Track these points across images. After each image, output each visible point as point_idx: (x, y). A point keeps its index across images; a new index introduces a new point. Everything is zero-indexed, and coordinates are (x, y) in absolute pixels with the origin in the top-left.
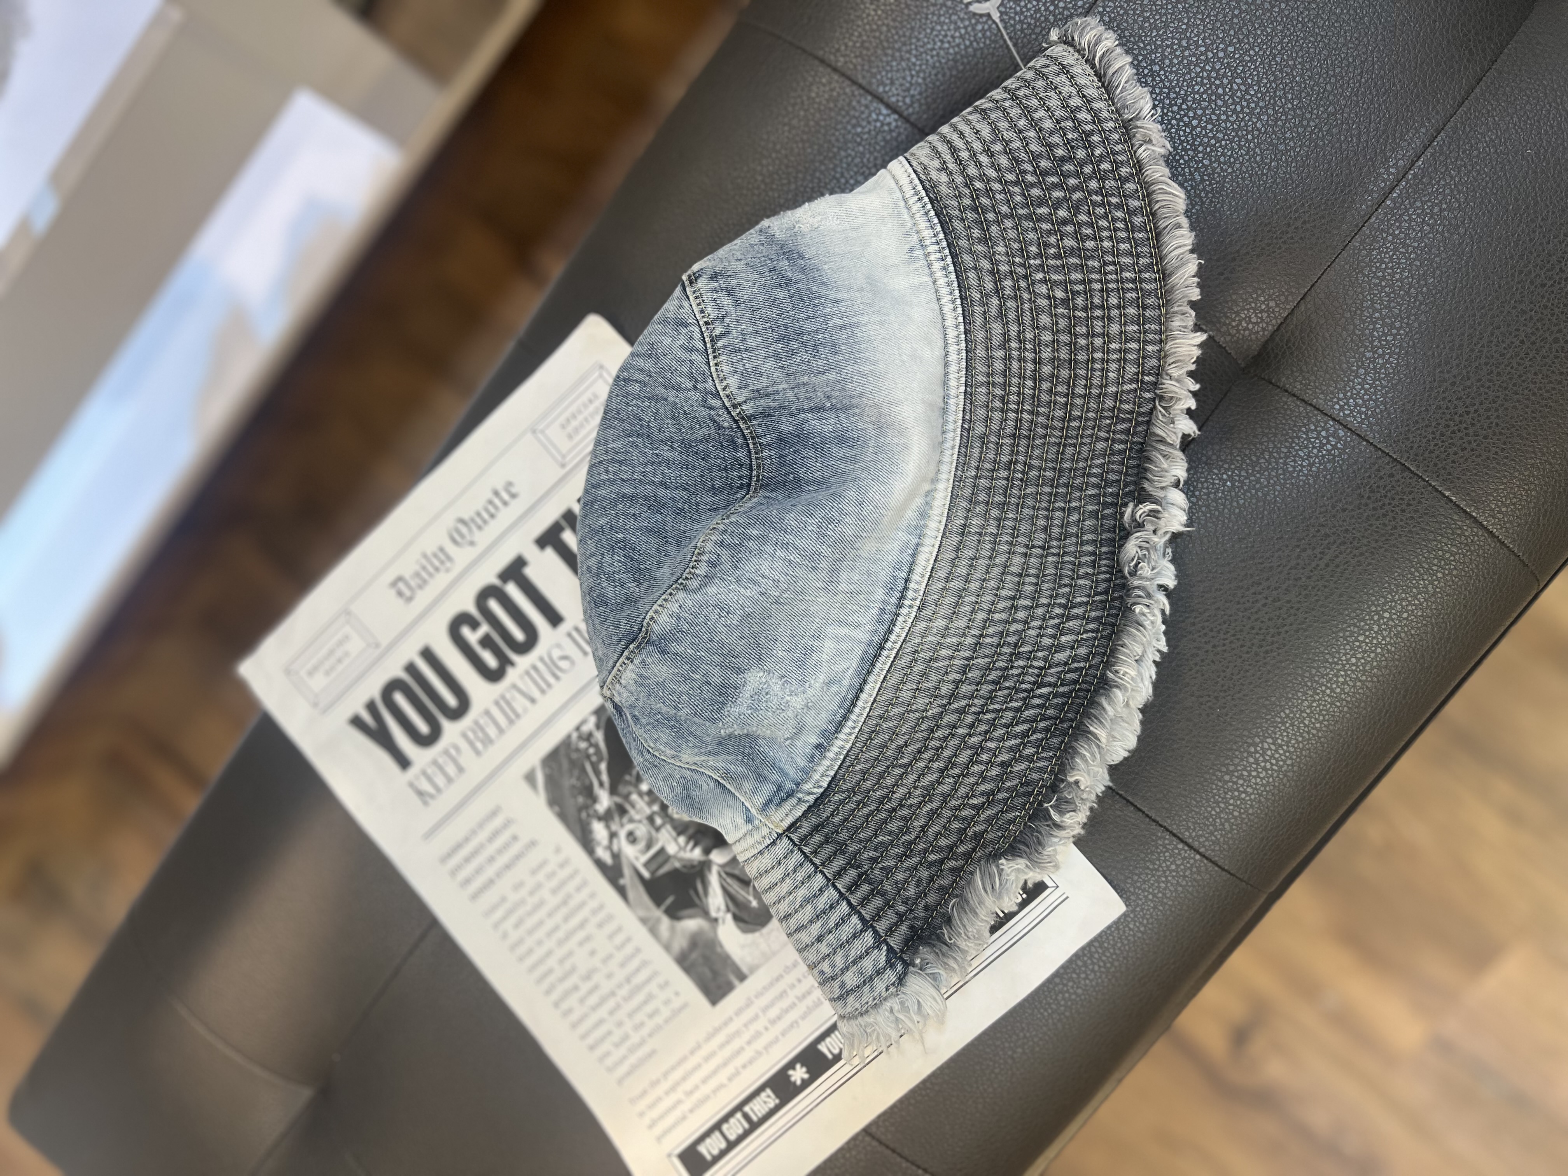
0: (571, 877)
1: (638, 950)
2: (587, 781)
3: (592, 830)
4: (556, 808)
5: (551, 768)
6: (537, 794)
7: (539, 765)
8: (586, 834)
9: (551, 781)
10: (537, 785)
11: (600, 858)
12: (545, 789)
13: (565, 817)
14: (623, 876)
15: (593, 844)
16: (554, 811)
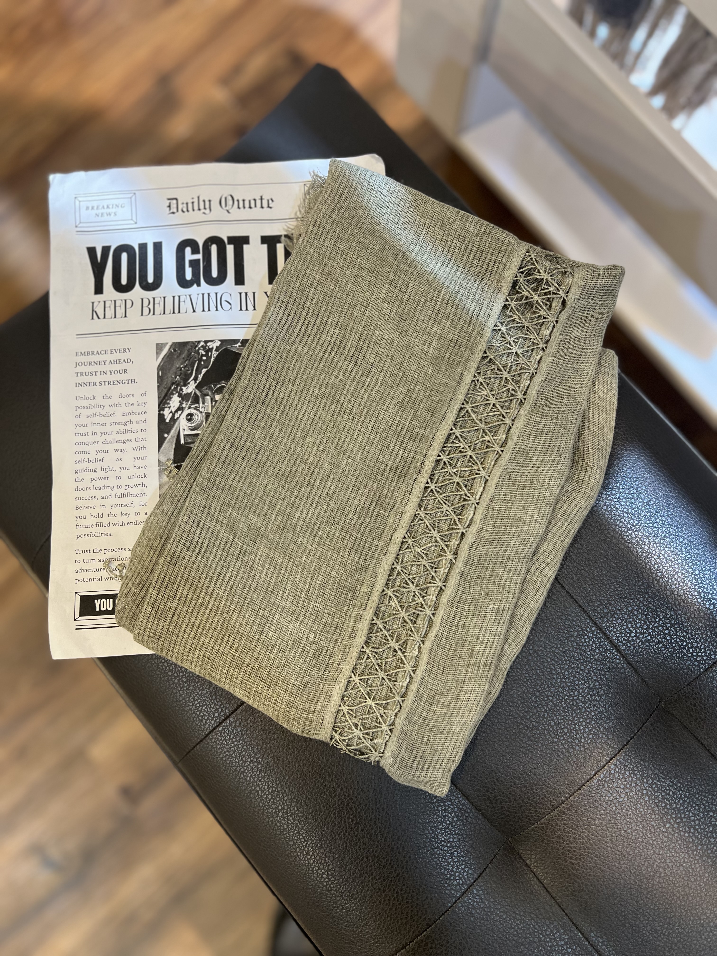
0: (140, 413)
2: (189, 372)
3: (171, 398)
4: (160, 373)
5: (175, 350)
6: (157, 358)
7: (170, 344)
8: (167, 398)
9: (169, 357)
10: (160, 354)
11: (164, 415)
12: (163, 359)
13: (162, 381)
14: (168, 433)
15: (166, 406)
16: (158, 373)
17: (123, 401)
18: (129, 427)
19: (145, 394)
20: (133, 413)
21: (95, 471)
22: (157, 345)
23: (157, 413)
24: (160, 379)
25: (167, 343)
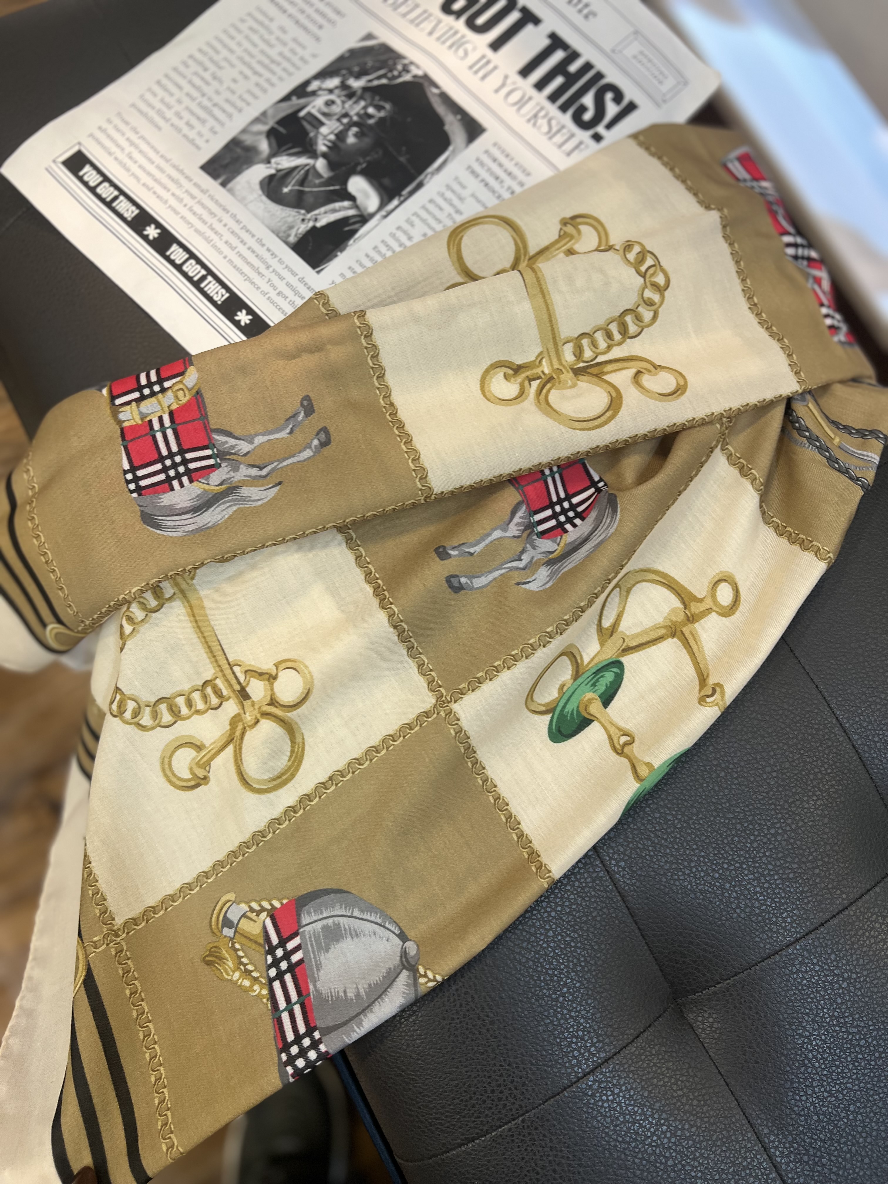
0: (294, 65)
1: (240, 111)
2: (370, 72)
3: (333, 78)
5: (379, 49)
6: (358, 42)
7: (382, 42)
8: (330, 74)
9: (368, 50)
10: (363, 42)
11: (310, 84)
13: (342, 60)
15: (321, 79)
17: (292, 44)
18: (273, 66)
21: (205, 70)
22: (369, 33)
23: (308, 78)
25: (379, 39)
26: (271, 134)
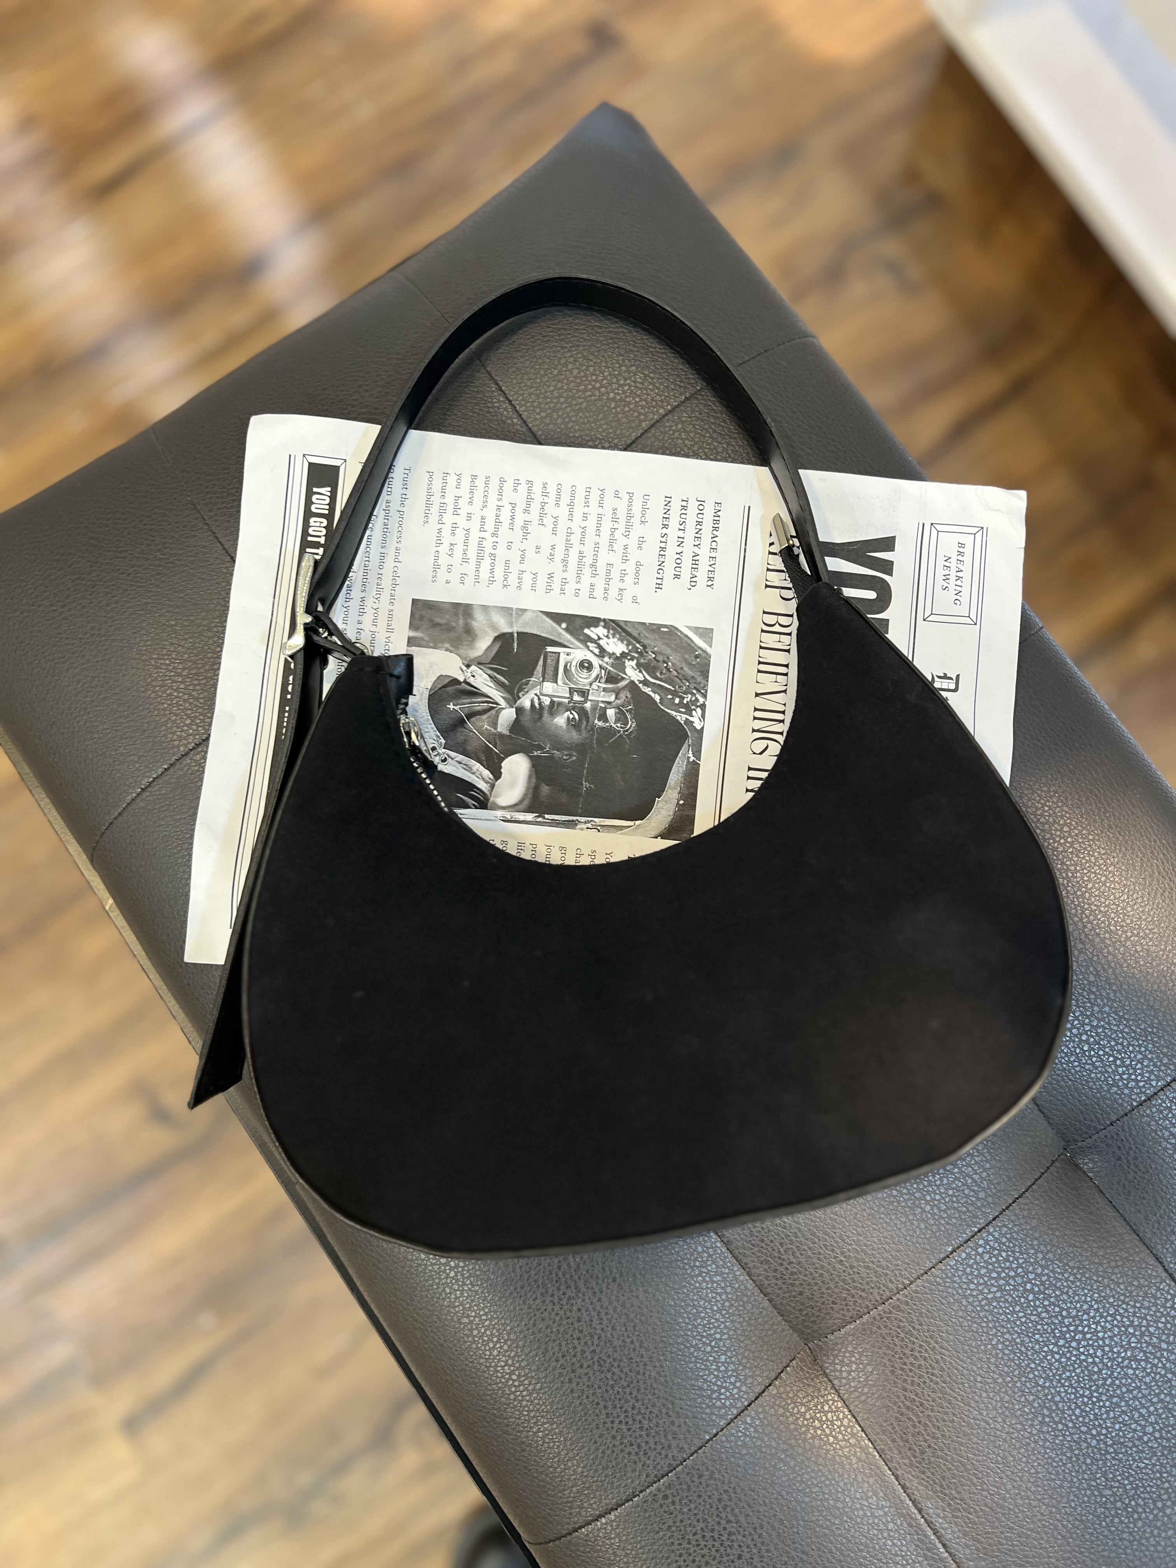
0: (606, 590)
1: (505, 586)
2: (658, 674)
3: (622, 641)
4: (666, 630)
5: (697, 657)
6: (688, 627)
7: (708, 649)
8: (624, 634)
9: (687, 646)
10: (696, 634)
11: (596, 626)
12: (687, 636)
13: (653, 630)
14: (567, 630)
15: (611, 632)
16: (665, 626)
17: (630, 567)
18: (587, 571)
19: (635, 601)
20: (608, 580)
21: (526, 511)
22: (712, 630)
23: (602, 618)
24: (655, 628)
25: (711, 646)
26: (503, 639)
